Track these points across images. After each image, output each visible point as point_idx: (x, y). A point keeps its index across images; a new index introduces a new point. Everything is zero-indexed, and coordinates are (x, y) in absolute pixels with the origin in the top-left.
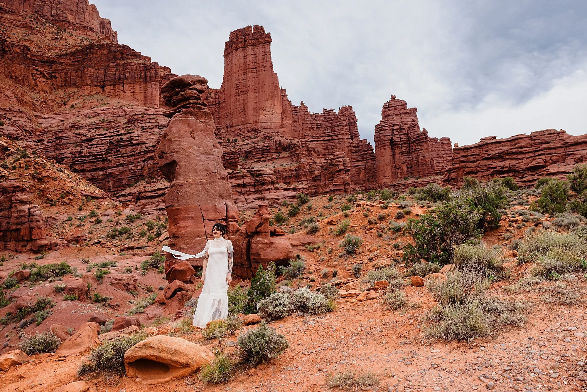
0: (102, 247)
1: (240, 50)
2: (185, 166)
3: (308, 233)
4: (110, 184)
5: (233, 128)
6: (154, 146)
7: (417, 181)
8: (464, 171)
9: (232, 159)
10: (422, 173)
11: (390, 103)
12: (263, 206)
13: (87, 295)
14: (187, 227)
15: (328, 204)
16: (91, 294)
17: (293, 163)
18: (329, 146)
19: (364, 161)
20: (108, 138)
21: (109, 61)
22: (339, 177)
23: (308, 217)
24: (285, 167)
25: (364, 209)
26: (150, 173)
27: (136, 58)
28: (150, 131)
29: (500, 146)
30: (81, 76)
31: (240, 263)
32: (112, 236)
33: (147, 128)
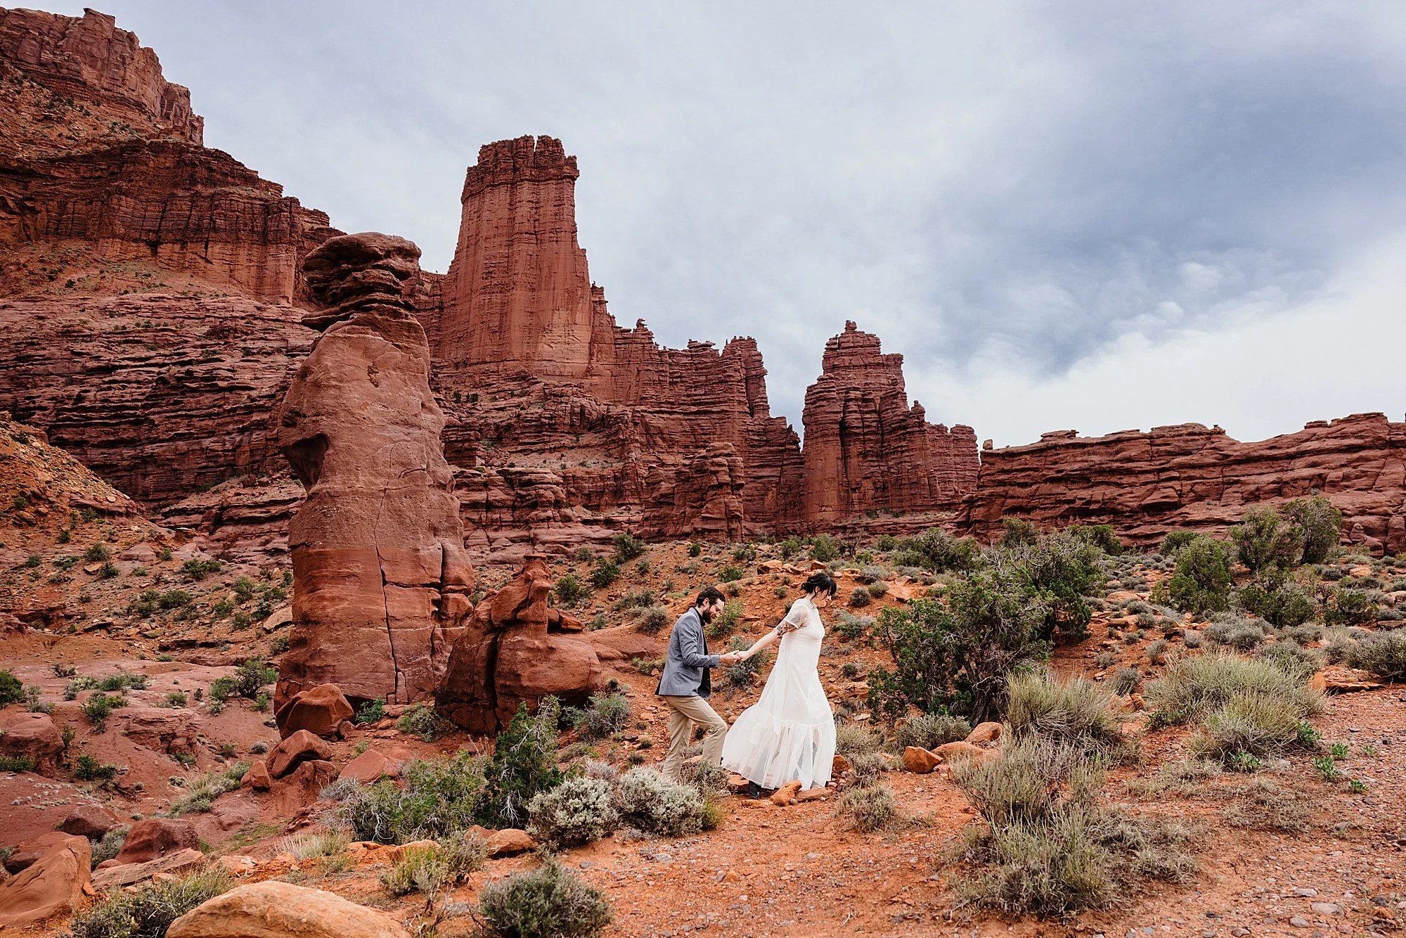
0: (113, 638)
1: (503, 189)
2: (349, 450)
3: (640, 630)
4: (149, 482)
5: (470, 369)
6: (271, 397)
7: (895, 520)
8: (1002, 504)
9: (462, 441)
10: (908, 504)
11: (842, 340)
12: (536, 558)
13: (59, 760)
14: (341, 599)
15: (688, 562)
16: (72, 758)
17: (609, 460)
18: (696, 427)
19: (776, 466)
20: (156, 370)
21: (176, 185)
22: (716, 501)
23: (638, 592)
24: (589, 470)
25: (778, 578)
26: (254, 462)
27: (246, 184)
28: (263, 359)
29: (1084, 454)
30: (101, 215)
31: (468, 695)
32: (140, 611)
33: (258, 353)
